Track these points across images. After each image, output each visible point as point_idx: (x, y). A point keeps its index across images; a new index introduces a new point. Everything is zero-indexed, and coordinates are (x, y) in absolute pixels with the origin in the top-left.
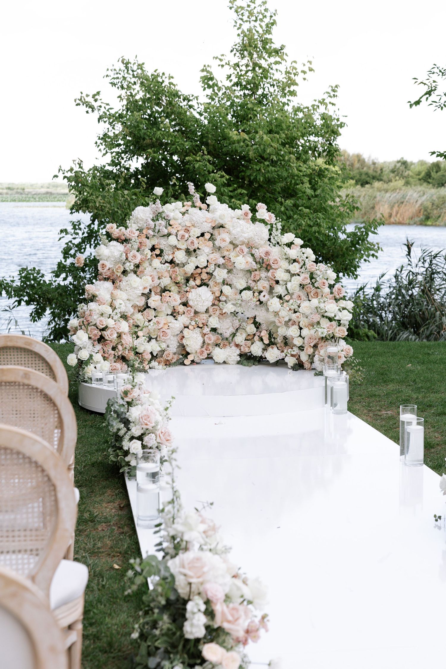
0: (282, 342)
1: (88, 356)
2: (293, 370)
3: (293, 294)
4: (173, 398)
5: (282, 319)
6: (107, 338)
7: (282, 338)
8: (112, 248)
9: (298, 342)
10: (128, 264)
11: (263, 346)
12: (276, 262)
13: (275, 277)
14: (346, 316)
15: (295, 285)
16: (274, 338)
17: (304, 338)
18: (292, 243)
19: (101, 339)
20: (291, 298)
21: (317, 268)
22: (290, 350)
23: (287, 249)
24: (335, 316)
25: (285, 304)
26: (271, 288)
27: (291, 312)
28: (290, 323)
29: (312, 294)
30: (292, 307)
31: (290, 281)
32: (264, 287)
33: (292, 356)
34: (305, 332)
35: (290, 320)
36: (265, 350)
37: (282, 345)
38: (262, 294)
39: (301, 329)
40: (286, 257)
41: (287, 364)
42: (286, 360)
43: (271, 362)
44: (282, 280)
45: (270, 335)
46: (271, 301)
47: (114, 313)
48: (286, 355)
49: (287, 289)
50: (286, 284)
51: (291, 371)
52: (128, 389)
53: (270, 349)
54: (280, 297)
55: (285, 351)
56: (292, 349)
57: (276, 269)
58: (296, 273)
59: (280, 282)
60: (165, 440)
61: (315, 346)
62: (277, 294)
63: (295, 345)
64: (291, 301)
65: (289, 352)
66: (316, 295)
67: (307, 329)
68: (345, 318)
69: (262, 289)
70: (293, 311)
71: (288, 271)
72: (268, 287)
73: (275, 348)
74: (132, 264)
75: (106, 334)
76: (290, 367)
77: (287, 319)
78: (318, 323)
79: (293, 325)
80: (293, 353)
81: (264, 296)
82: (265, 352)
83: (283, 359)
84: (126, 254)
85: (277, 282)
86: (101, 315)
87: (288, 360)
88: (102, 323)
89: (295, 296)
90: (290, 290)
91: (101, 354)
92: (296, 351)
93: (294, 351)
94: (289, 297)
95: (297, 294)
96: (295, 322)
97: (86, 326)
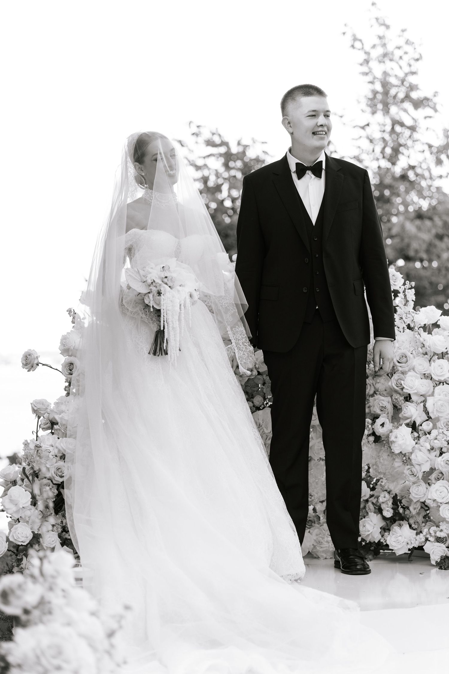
0: (418, 514)
1: (31, 536)
2: (441, 568)
3: (438, 419)
4: (127, 608)
5: (417, 467)
7: (419, 506)
11: (382, 524)
12: (404, 360)
13: (402, 389)
15: (440, 403)
16: (404, 508)
18: (436, 325)
20: (435, 427)
22: (434, 528)
23: (425, 335)
25: (423, 439)
26: (397, 409)
27: (434, 454)
28: (433, 477)
30: (437, 444)
31: (433, 395)
32: (383, 408)
33: (439, 540)
35: (432, 470)
36: (386, 529)
37: (420, 519)
38: (379, 422)
40: (424, 350)
41: (427, 557)
42: (428, 548)
43: (399, 553)
44: (416, 394)
45: (396, 501)
46: (395, 432)
48: (427, 539)
49: (425, 410)
50: (425, 401)
51: (435, 570)
52: (14, 586)
53: (395, 528)
54: (414, 427)
55: (425, 531)
56: (438, 526)
57: (403, 373)
59: (414, 398)
62: (407, 421)
63: (443, 520)
64: (434, 433)
65: (433, 534)
69: (378, 412)
70: (438, 453)
71: (428, 377)
72: (390, 407)
73: (406, 527)
76: (433, 563)
77: (426, 468)
79: (438, 479)
80: (439, 534)
81: (383, 425)
82: (386, 534)
83: (421, 548)
85: (408, 398)
86: (61, 458)
87: (431, 548)
88: (60, 474)
89: (442, 422)
90: (433, 412)
91: (57, 534)
92: (445, 531)
93: (441, 531)
94: (431, 425)
95: (446, 419)
96: (442, 473)
97: (30, 478)
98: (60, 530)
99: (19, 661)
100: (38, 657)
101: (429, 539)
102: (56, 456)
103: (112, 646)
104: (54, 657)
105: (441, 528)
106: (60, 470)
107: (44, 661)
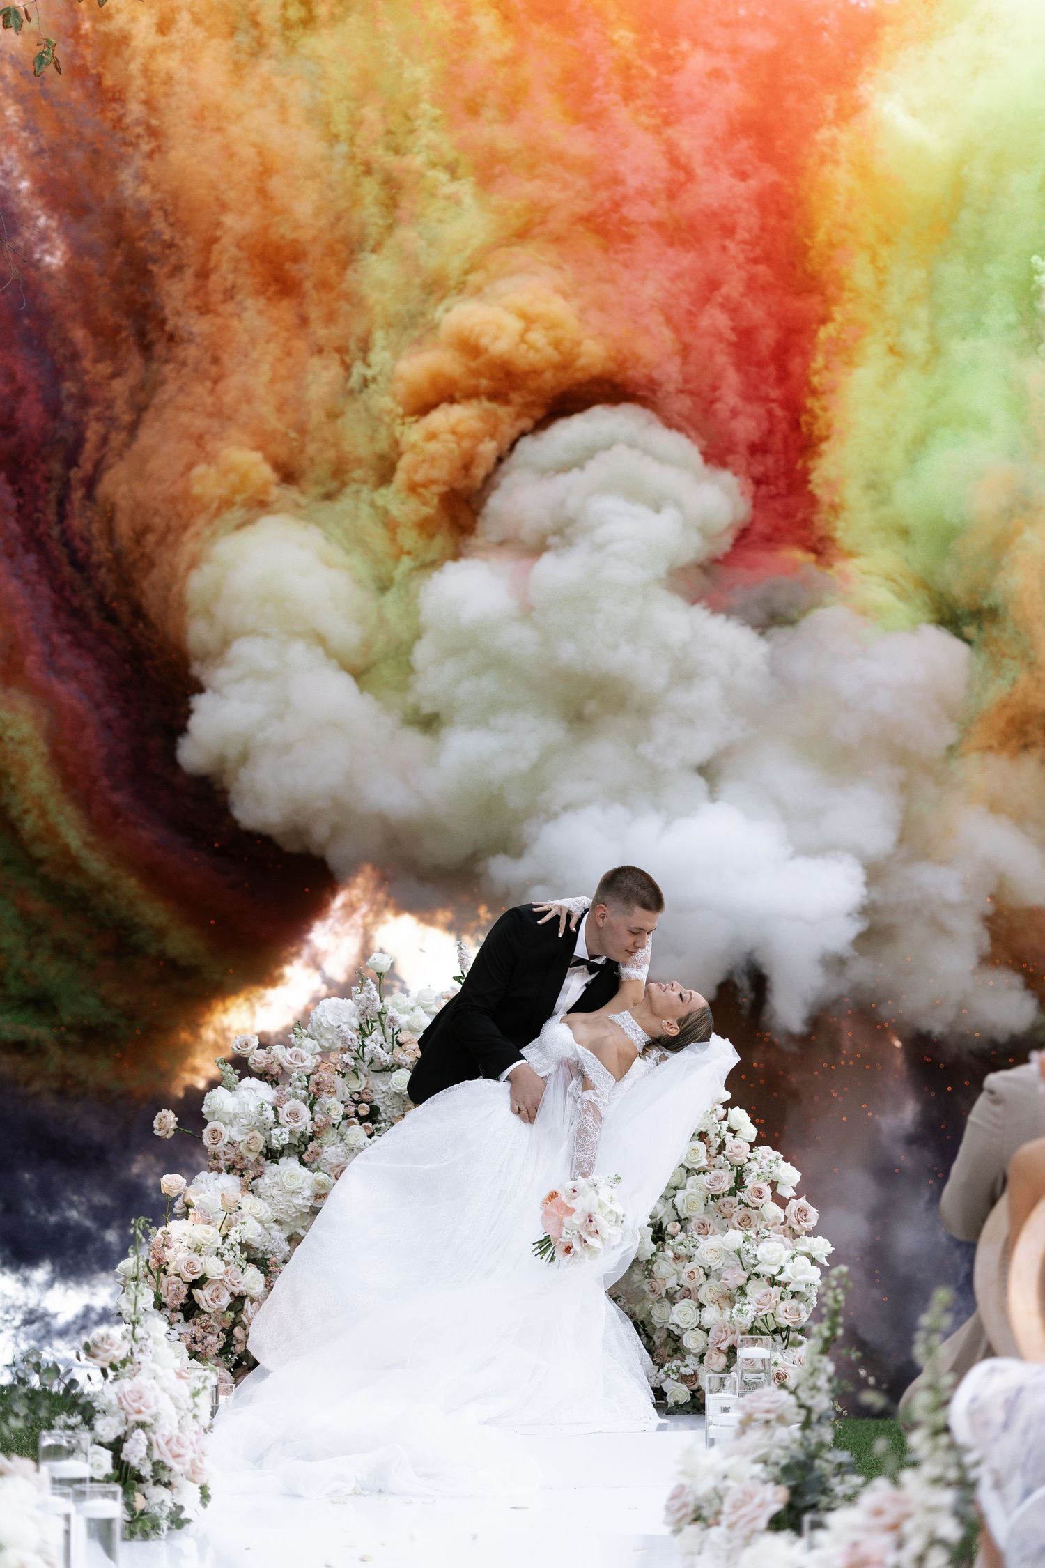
0: (665, 1344)
2: (678, 1415)
3: (689, 1220)
5: (661, 1283)
6: (203, 1306)
7: (664, 1334)
8: (245, 1093)
9: (692, 1341)
10: (276, 1131)
14: (803, 1272)
15: (693, 1198)
17: (707, 1331)
19: (190, 1310)
20: (683, 1229)
21: (751, 1155)
22: (678, 1362)
24: (781, 1271)
25: (667, 1244)
27: (680, 1264)
28: (679, 1294)
29: (735, 1221)
30: (682, 1252)
31: (684, 1187)
33: (685, 1379)
34: (711, 1315)
35: (678, 1286)
39: (701, 1306)
42: (665, 1387)
47: (227, 1246)
48: (668, 1377)
49: (674, 1206)
50: (675, 1196)
51: (672, 1417)
54: (658, 1228)
55: (666, 1365)
56: (685, 1360)
58: (697, 1167)
60: (170, 1457)
61: (732, 1352)
63: (689, 1352)
64: (681, 1236)
65: (675, 1371)
66: (746, 1222)
67: (716, 1307)
68: (799, 1278)
70: (686, 1263)
74: (286, 1130)
75: (201, 1295)
77: (671, 1283)
78: (742, 1290)
79: (685, 1298)
80: (683, 1370)
83: (661, 1388)
84: (274, 1109)
86: (195, 1250)
87: (670, 1388)
88: (191, 1269)
89: (692, 1223)
90: (682, 1211)
91: (184, 1344)
92: (691, 1366)
93: (687, 1366)
94: (679, 1226)
95: (699, 1219)
96: (689, 1290)
97: (155, 1275)
98: (189, 1340)
99: (104, 1407)
100: (120, 1400)
101: (671, 1376)
102: (189, 1248)
103: (196, 1405)
104: (134, 1401)
105: (687, 1362)
106: (191, 1265)
107: (124, 1402)
